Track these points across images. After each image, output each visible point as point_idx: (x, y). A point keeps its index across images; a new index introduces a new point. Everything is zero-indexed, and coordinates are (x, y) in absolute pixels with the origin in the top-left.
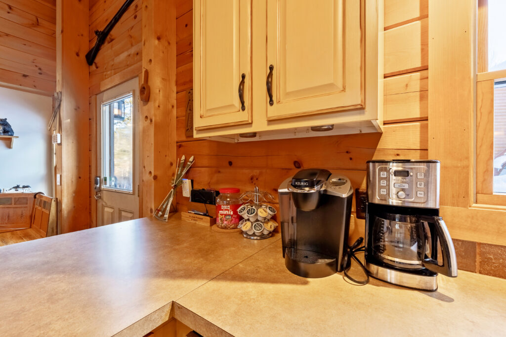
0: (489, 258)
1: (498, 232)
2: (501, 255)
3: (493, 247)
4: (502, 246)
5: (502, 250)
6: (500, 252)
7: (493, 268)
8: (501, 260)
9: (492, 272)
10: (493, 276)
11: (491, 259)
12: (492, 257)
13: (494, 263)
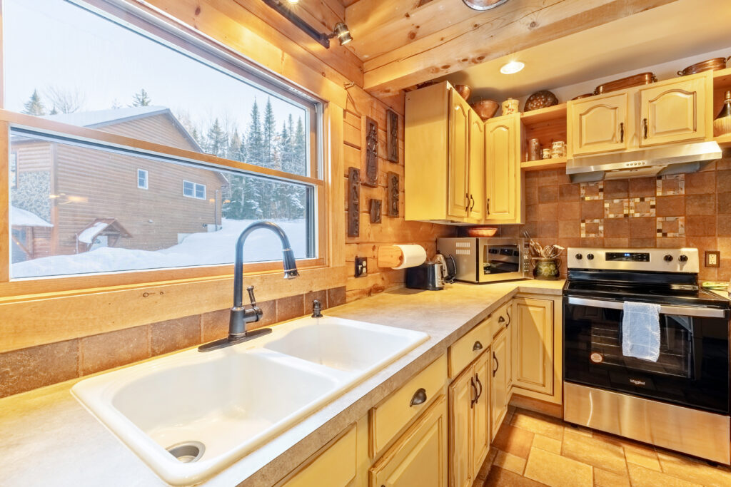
0: (4, 372)
1: (15, 332)
2: (22, 362)
3: (9, 355)
4: (21, 350)
5: (22, 354)
6: (19, 358)
7: (11, 384)
8: (22, 369)
9: (9, 390)
10: (12, 394)
11: (7, 372)
12: (8, 369)
13: (12, 376)
